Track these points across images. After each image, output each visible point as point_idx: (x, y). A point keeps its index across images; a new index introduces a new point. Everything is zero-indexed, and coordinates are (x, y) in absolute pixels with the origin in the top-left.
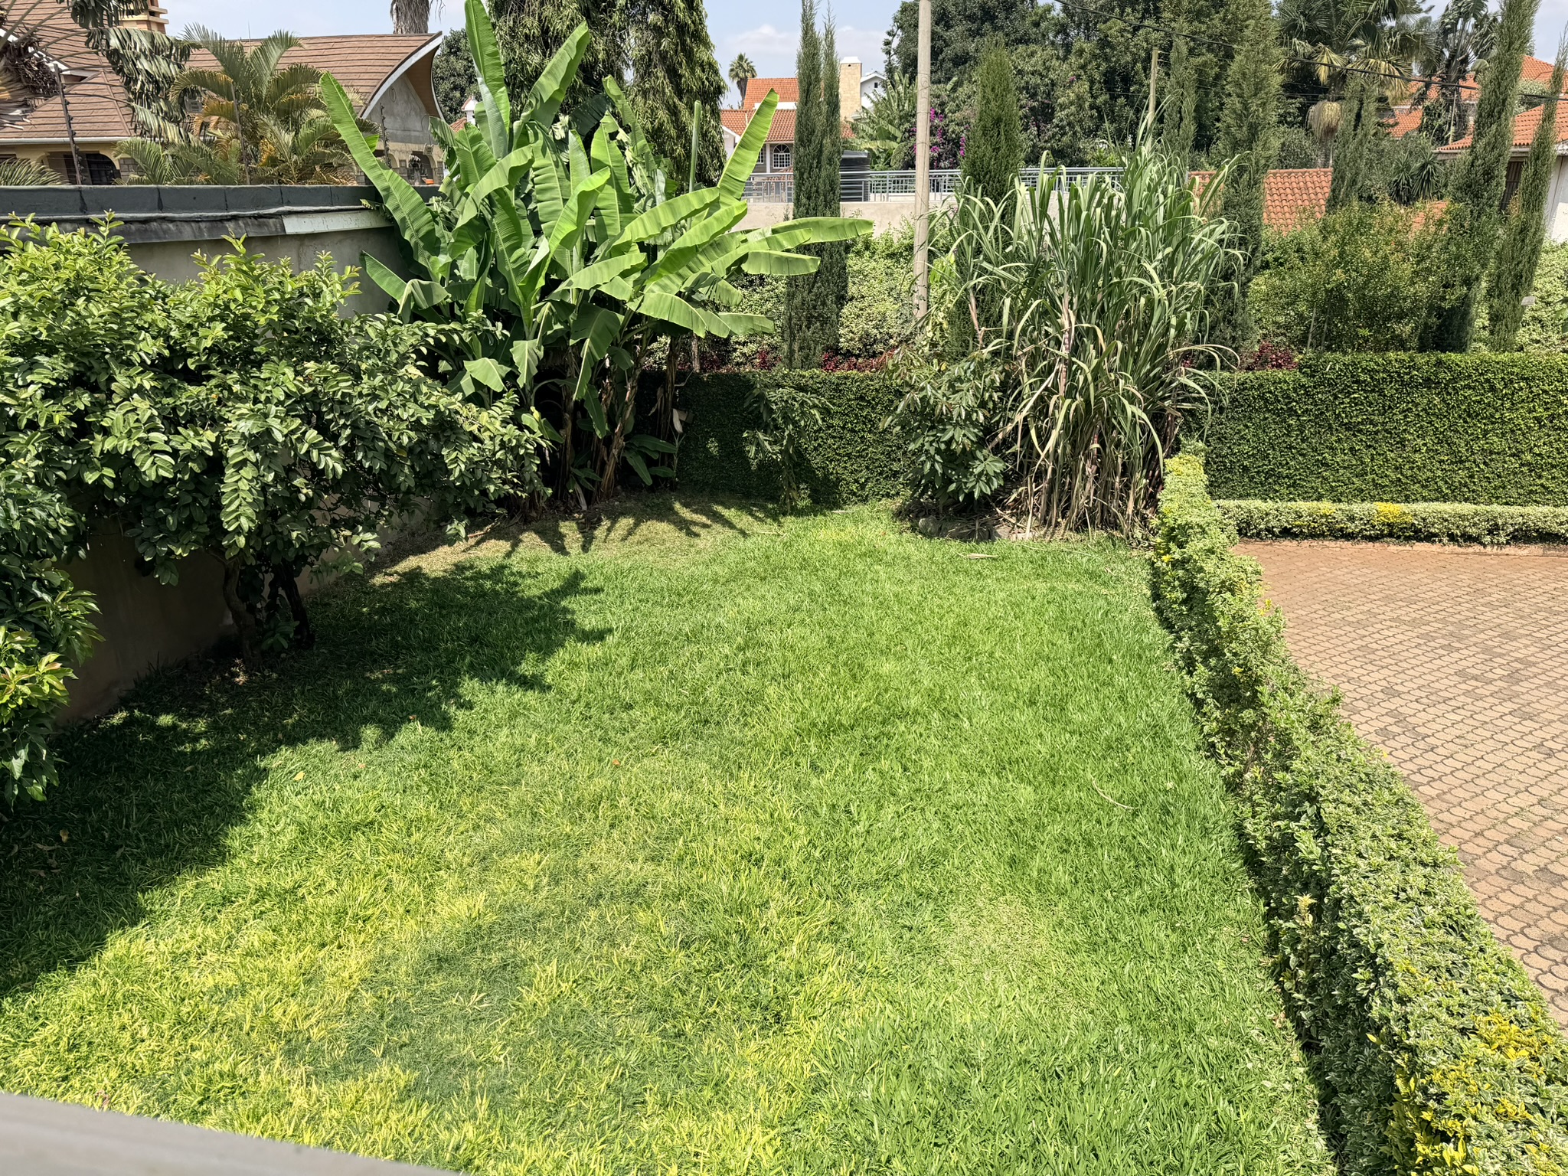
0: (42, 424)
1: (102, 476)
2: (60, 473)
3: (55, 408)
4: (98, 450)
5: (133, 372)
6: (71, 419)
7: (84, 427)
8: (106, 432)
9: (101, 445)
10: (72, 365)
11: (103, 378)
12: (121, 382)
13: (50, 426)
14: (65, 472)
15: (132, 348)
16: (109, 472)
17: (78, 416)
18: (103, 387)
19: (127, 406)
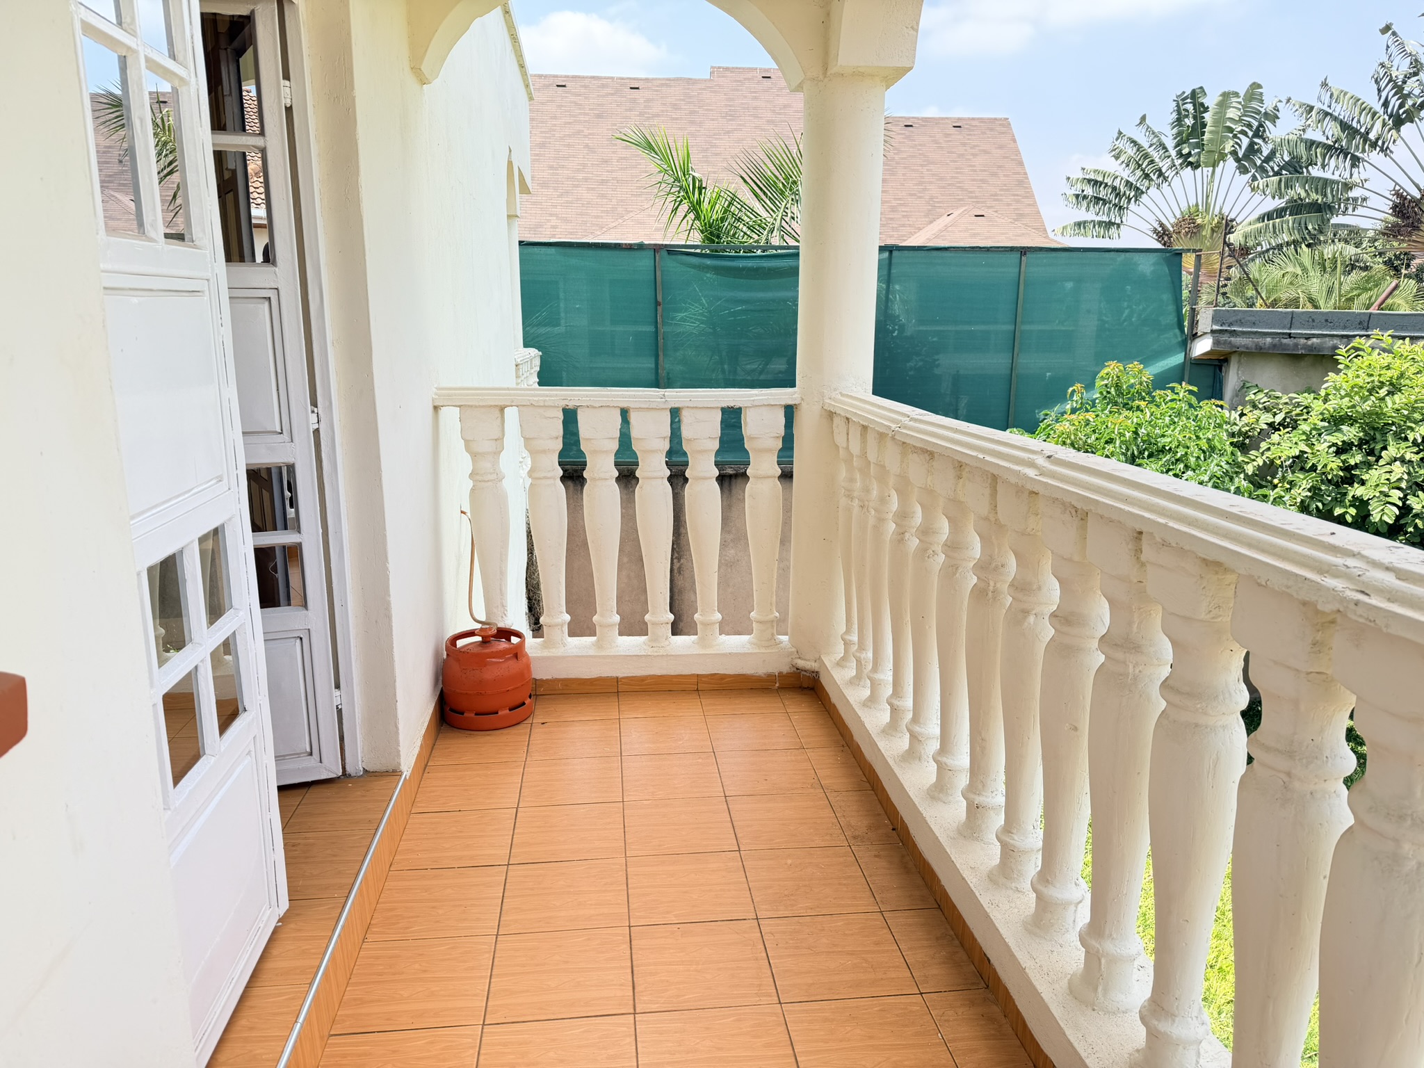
0: (1319, 468)
1: (1347, 512)
2: (1320, 505)
3: (1334, 459)
4: (1351, 494)
5: (1404, 445)
6: (1341, 469)
7: (1349, 476)
8: (1363, 483)
9: (1357, 491)
10: (1361, 434)
11: (1378, 447)
12: (1392, 451)
13: (1324, 470)
14: (1323, 504)
15: (1412, 429)
16: (1353, 511)
17: (1347, 468)
18: (1377, 453)
19: (1388, 468)
